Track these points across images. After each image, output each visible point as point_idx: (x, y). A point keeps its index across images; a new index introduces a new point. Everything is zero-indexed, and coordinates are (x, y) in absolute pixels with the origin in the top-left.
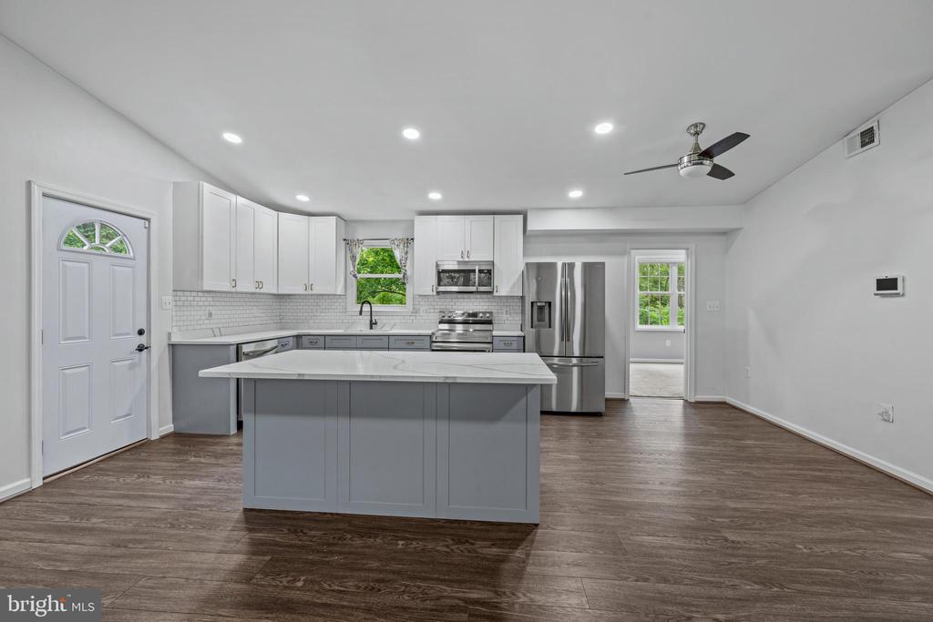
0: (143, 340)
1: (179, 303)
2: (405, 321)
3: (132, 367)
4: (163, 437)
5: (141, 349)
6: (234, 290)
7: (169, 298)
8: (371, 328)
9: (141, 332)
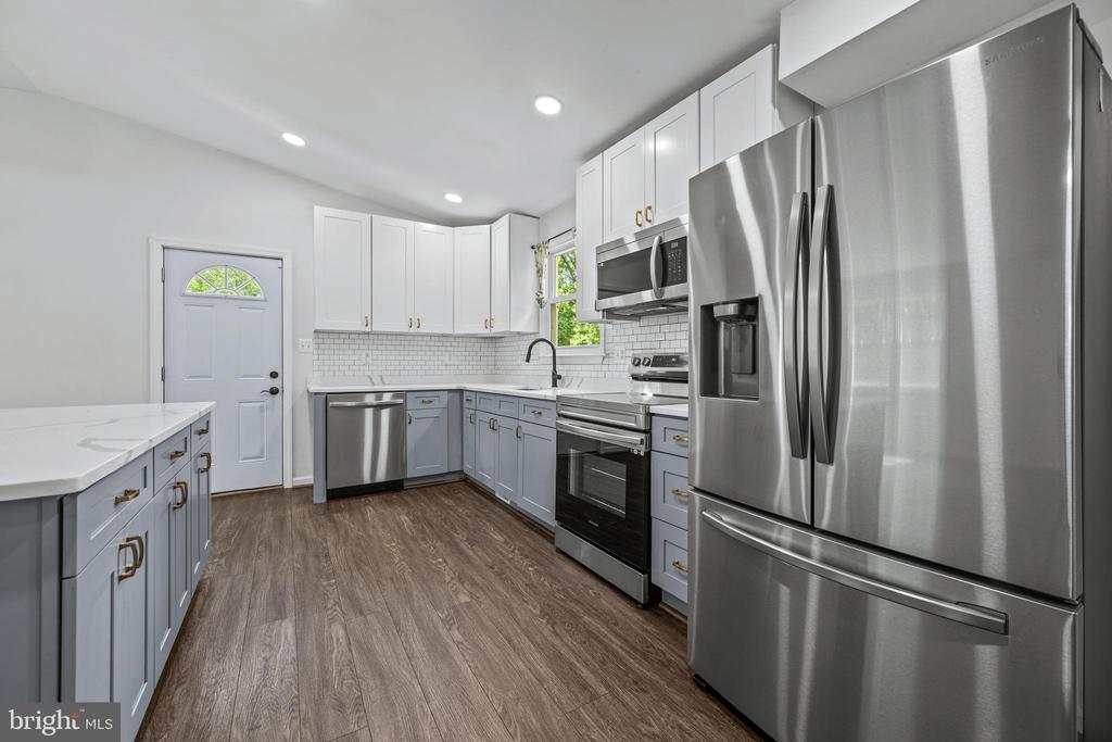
0: (276, 383)
1: (322, 346)
2: (594, 374)
3: (262, 409)
4: (295, 488)
5: (274, 391)
6: (368, 329)
7: (310, 340)
8: (555, 385)
9: (274, 375)
